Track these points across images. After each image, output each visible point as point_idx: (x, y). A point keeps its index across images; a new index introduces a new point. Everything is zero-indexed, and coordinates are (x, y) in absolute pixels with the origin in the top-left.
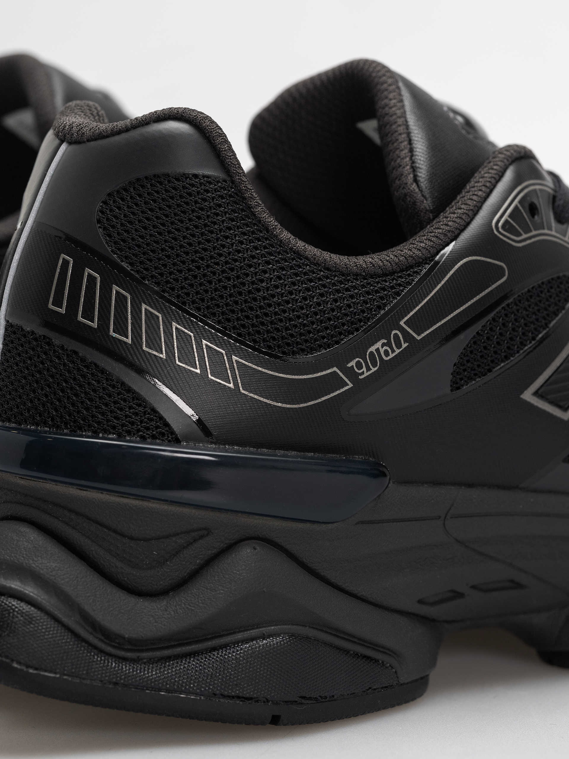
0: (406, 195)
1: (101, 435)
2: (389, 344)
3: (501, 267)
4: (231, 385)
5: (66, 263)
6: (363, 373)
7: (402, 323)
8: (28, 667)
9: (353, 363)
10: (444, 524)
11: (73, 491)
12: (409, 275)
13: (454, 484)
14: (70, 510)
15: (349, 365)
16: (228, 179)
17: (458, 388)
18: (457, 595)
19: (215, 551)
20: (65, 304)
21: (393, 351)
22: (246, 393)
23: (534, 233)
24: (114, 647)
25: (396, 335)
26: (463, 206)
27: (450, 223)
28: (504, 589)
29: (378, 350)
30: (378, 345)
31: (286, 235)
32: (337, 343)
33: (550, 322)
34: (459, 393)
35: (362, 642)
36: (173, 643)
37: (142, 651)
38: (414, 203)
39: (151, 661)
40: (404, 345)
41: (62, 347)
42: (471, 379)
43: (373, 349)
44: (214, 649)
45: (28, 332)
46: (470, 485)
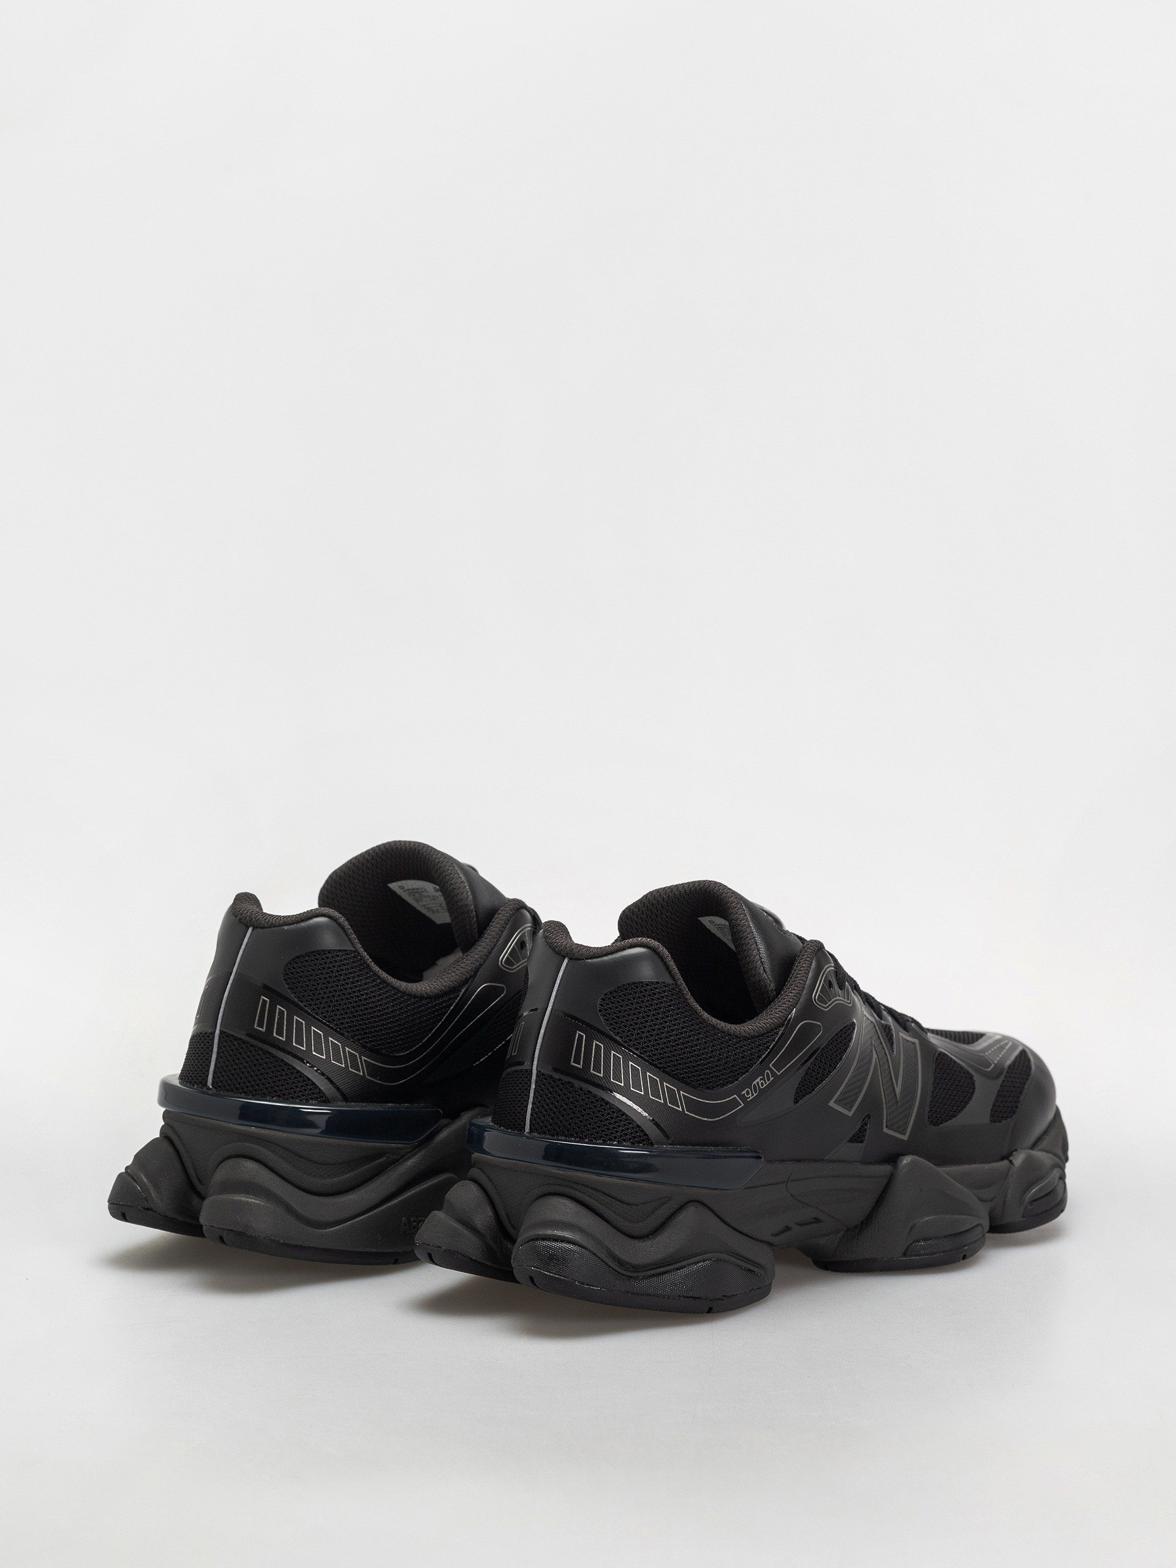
0: (760, 981)
1: (608, 1142)
2: (763, 1079)
3: (819, 1025)
4: (680, 1109)
5: (581, 1037)
6: (749, 1097)
7: (770, 1065)
8: (583, 1284)
9: (744, 1092)
10: (786, 1186)
11: (594, 1177)
12: (772, 1035)
13: (791, 1160)
14: (592, 1189)
15: (743, 1093)
16: (674, 983)
17: (797, 1102)
18: (788, 1229)
19: (674, 1210)
20: (582, 1063)
21: (766, 1083)
22: (688, 1113)
23: (833, 1000)
24: (625, 1270)
25: (767, 1073)
26: (796, 988)
27: (791, 1000)
28: (810, 1223)
29: (758, 1083)
30: (758, 1080)
31: (706, 1015)
32: (737, 1080)
33: (843, 1056)
34: (797, 1105)
35: (748, 1260)
36: (655, 1267)
37: (638, 1272)
38: (766, 986)
39: (644, 1278)
40: (771, 1079)
41: (581, 1089)
42: (804, 1096)
43: (755, 1082)
44: (678, 1269)
45: (557, 1079)
46: (799, 1161)
